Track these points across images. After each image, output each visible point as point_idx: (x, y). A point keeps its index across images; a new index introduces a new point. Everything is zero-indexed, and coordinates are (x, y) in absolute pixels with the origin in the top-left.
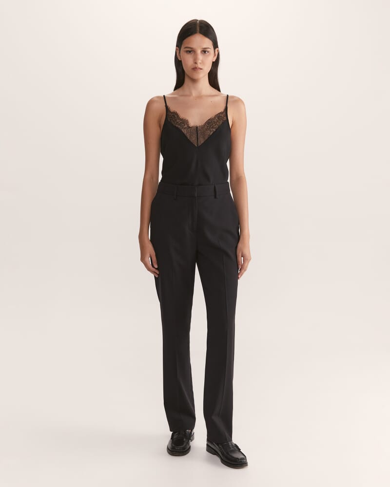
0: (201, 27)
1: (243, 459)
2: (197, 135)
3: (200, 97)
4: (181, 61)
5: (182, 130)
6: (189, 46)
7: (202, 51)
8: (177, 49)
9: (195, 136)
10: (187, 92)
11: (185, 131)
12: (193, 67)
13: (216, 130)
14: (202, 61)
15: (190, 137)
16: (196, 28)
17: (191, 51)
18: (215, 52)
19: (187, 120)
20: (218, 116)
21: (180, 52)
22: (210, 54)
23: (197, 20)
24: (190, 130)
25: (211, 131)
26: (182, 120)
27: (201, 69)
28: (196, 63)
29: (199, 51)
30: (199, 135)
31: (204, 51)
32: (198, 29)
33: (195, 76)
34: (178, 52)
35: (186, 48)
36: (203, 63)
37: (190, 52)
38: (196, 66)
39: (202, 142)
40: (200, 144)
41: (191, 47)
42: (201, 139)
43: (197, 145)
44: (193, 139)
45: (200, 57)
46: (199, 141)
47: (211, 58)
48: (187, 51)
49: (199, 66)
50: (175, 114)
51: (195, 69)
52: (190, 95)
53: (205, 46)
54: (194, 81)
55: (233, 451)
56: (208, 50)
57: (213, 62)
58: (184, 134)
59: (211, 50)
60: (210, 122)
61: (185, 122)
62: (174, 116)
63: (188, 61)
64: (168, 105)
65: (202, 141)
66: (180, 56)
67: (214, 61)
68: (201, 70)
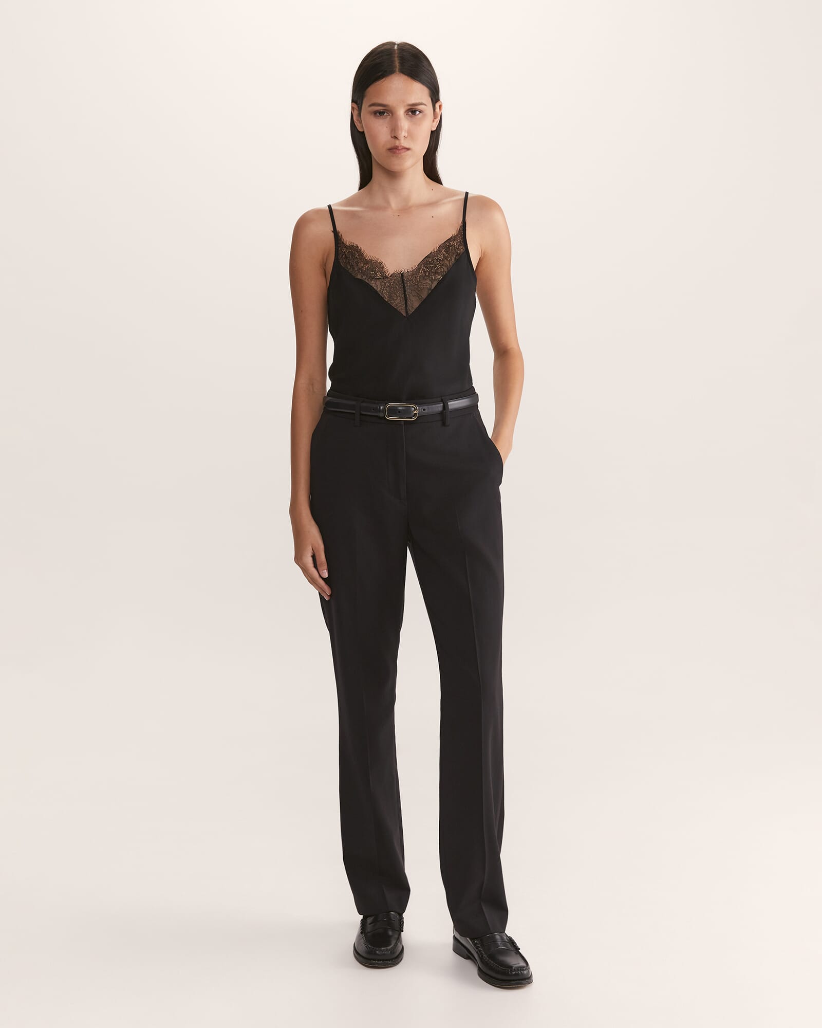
0: (402, 60)
1: (522, 968)
2: (405, 291)
3: (406, 209)
4: (363, 133)
5: (373, 283)
6: (380, 101)
7: (407, 111)
8: (353, 108)
9: (400, 293)
10: (379, 201)
11: (376, 285)
12: (389, 146)
13: (444, 277)
14: (409, 132)
15: (390, 297)
16: (392, 62)
17: (384, 111)
18: (434, 110)
19: (381, 264)
20: (447, 246)
21: (359, 115)
22: (425, 115)
23: (394, 44)
24: (390, 283)
25: (432, 281)
26: (370, 262)
27: (408, 149)
28: (396, 138)
29: (401, 112)
30: (408, 291)
31: (412, 111)
32: (397, 64)
33: (395, 164)
34: (356, 113)
35: (373, 105)
36: (411, 135)
37: (381, 113)
38: (397, 143)
39: (416, 304)
40: (411, 311)
41: (385, 102)
42: (413, 299)
43: (407, 312)
44: (397, 302)
45: (405, 123)
46: (409, 303)
47: (428, 125)
48: (375, 113)
49: (404, 143)
50: (355, 251)
51: (394, 150)
52: (386, 206)
53: (413, 101)
54: (393, 175)
55: (504, 952)
56: (421, 107)
57: (432, 132)
58: (376, 292)
59: (428, 108)
60: (429, 261)
61: (377, 266)
62: (353, 255)
63: (379, 131)
64: (338, 229)
65: (414, 303)
66: (361, 122)
67: (434, 129)
68: (409, 152)
